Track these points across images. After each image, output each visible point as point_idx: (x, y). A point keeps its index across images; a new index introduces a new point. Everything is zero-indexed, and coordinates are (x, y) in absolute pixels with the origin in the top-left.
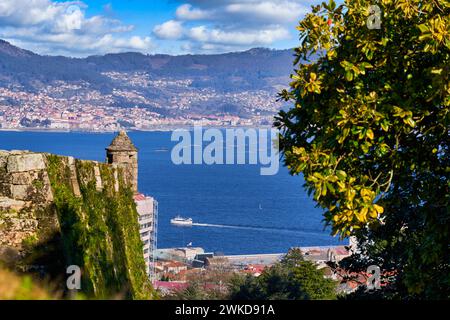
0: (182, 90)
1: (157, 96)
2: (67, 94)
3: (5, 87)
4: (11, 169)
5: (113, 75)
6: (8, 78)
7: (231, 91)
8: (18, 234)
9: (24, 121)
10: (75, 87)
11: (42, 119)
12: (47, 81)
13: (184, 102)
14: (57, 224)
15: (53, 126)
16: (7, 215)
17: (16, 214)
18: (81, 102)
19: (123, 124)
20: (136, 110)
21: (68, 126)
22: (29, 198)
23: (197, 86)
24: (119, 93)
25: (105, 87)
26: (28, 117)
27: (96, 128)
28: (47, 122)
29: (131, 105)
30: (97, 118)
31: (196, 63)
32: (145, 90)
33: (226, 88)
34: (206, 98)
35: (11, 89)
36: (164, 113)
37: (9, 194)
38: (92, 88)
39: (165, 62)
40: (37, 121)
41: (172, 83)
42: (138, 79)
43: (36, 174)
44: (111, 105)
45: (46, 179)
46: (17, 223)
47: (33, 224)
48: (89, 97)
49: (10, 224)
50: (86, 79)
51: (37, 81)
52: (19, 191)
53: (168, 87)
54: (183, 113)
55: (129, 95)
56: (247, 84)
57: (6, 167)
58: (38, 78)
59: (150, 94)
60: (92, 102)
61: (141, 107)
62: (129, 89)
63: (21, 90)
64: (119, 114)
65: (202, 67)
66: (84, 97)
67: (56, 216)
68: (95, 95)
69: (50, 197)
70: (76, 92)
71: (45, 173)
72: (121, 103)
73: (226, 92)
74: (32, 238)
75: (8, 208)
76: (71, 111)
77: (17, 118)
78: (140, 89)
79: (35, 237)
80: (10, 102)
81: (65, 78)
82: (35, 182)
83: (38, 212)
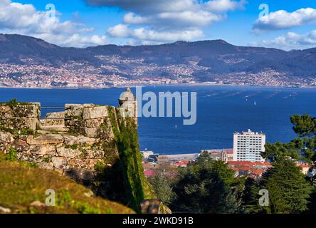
0: (138, 65)
1: (125, 68)
2: (76, 68)
3: (43, 65)
4: (85, 117)
5: (101, 57)
6: (44, 60)
7: (166, 65)
8: (91, 161)
9: (53, 83)
10: (81, 64)
11: (63, 82)
12: (65, 61)
13: (140, 71)
14: (117, 153)
15: (69, 85)
16: (84, 148)
17: (89, 147)
18: (84, 72)
19: (107, 84)
20: (114, 76)
21: (77, 85)
22: (98, 136)
23: (147, 62)
24: (105, 67)
25: (96, 64)
26: (55, 81)
27: (92, 86)
28: (66, 84)
29: (111, 73)
30: (93, 81)
31: (146, 49)
32: (119, 65)
33: (162, 63)
34: (152, 69)
35: (46, 66)
36: (129, 77)
37: (84, 134)
38: (89, 65)
39: (129, 49)
40: (60, 83)
41: (133, 61)
42: (115, 59)
43: (102, 120)
44: (100, 73)
45: (109, 123)
46: (91, 153)
47: (101, 154)
48: (88, 70)
49: (86, 154)
50: (86, 59)
51: (60, 61)
52: (91, 131)
53: (131, 63)
54: (140, 77)
55: (110, 68)
56: (174, 61)
57: (82, 116)
58: (60, 59)
59: (122, 67)
60: (90, 72)
61: (116, 74)
62: (110, 64)
63: (51, 66)
64: (105, 78)
65: (149, 52)
66: (86, 69)
67: (116, 148)
68: (91, 68)
69: (112, 135)
70: (81, 67)
71: (108, 119)
72: (106, 73)
73: (163, 65)
74: (101, 163)
75: (85, 143)
76: (79, 77)
77: (49, 81)
78: (116, 65)
79: (103, 162)
80: (45, 73)
81: (75, 60)
82: (102, 125)
83: (104, 146)
